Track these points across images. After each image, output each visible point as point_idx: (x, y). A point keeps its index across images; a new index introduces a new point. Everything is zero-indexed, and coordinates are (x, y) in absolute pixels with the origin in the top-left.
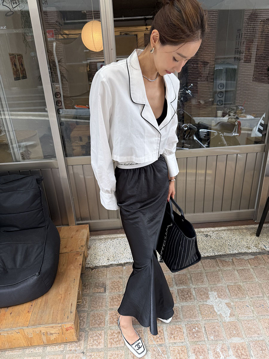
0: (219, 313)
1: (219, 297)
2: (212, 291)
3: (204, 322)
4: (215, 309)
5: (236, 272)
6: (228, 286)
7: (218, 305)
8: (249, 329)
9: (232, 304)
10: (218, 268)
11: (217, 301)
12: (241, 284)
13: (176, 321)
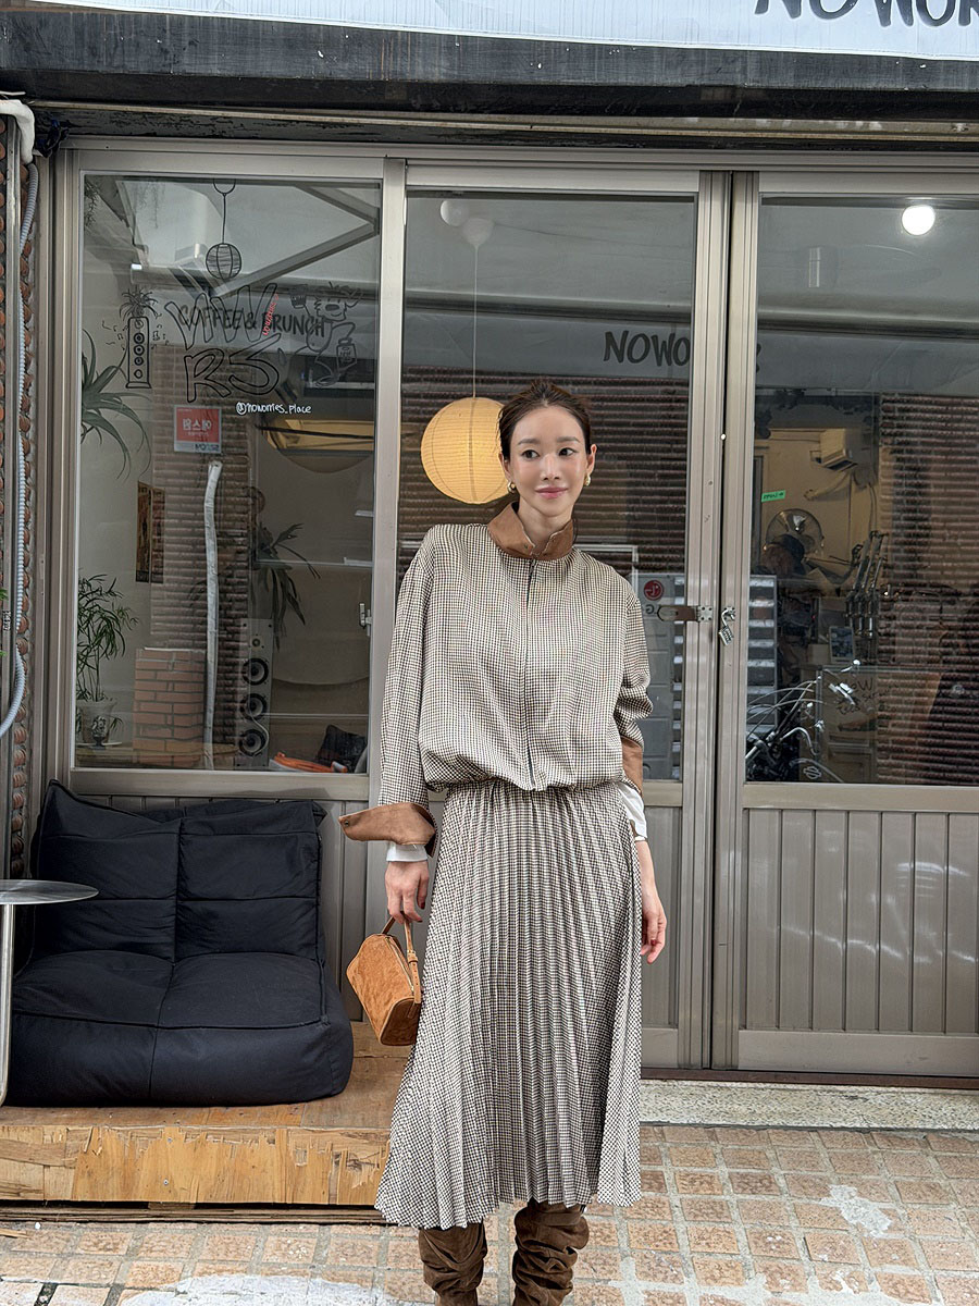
0: (854, 1222)
1: (861, 1195)
2: (840, 1182)
3: (802, 1230)
4: (844, 1214)
5: (931, 1160)
6: (896, 1182)
7: (855, 1209)
8: (946, 1256)
9: (900, 1212)
10: (870, 1149)
11: (853, 1201)
12: (942, 1182)
13: (718, 1220)
